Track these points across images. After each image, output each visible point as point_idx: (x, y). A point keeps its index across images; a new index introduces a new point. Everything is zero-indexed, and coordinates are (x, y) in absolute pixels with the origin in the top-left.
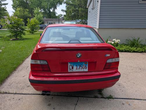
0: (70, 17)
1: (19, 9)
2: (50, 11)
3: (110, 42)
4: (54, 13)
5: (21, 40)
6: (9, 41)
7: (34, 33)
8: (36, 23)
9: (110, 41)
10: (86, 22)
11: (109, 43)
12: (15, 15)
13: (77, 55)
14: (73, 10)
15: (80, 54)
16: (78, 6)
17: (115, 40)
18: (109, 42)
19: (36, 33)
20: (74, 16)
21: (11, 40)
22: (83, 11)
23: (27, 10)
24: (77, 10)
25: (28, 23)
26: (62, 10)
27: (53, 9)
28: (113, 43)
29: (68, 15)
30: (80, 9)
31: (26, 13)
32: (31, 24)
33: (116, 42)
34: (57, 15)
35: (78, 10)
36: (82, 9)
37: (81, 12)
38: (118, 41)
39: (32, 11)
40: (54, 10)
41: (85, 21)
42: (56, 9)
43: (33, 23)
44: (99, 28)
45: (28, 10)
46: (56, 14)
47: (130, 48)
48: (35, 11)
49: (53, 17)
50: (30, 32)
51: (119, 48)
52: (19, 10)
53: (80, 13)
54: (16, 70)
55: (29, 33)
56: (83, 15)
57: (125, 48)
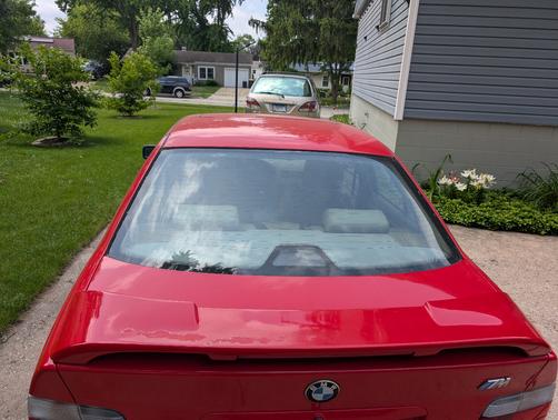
0: (281, 51)
1: (83, 8)
2: (203, 21)
3: (450, 182)
4: (221, 31)
5: (77, 146)
6: (27, 151)
7: (135, 114)
8: (142, 71)
9: (449, 176)
10: (344, 73)
11: (445, 185)
12: (68, 31)
13: (314, 389)
14: (294, 25)
15: (329, 385)
16: (317, 9)
17: (473, 177)
18: (443, 181)
19: (142, 112)
20: (299, 47)
21: (37, 142)
22: (338, 30)
23: (114, 14)
24: (311, 24)
25: (113, 72)
26: (253, 23)
27: (216, 14)
28: (461, 187)
29: (277, 42)
30: (324, 21)
31: (111, 25)
32: (125, 77)
33: (475, 184)
34: (231, 38)
35: (316, 26)
36: (334, 20)
37: (328, 34)
38: (487, 181)
39: (133, 19)
40: (221, 19)
41: (341, 70)
42: (230, 12)
43: (134, 74)
44: (404, 118)
45: (117, 14)
46: (230, 34)
47: (538, 214)
48: (145, 22)
49: (216, 46)
50: (120, 110)
51: (487, 214)
52: (82, 14)
53: (325, 39)
54: (20, 322)
55: (114, 112)
56: (334, 47)
57: (516, 214)
